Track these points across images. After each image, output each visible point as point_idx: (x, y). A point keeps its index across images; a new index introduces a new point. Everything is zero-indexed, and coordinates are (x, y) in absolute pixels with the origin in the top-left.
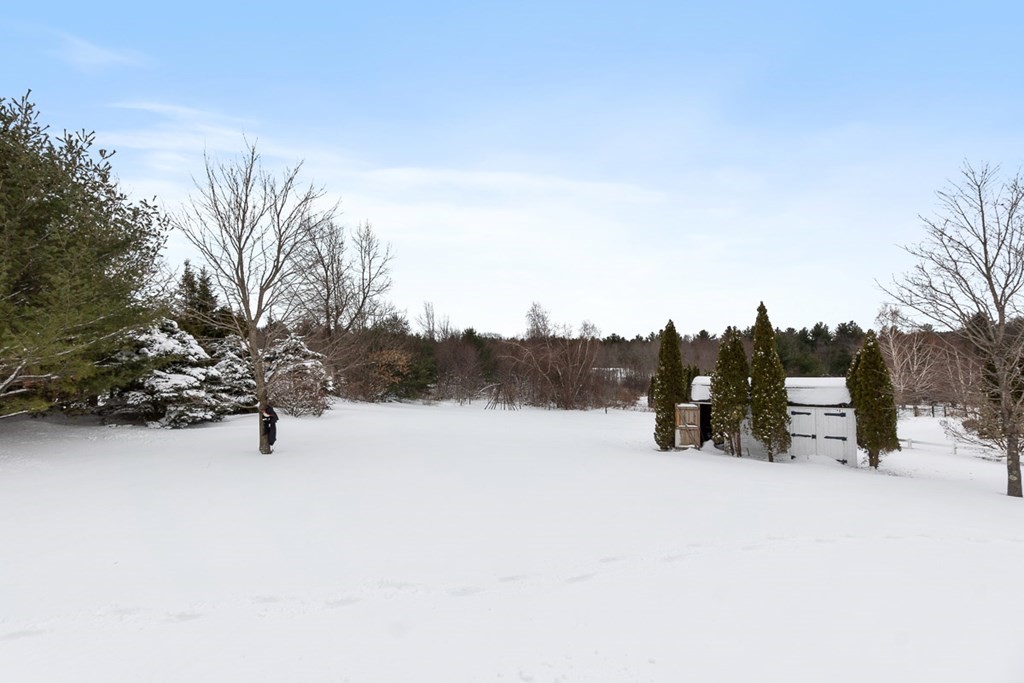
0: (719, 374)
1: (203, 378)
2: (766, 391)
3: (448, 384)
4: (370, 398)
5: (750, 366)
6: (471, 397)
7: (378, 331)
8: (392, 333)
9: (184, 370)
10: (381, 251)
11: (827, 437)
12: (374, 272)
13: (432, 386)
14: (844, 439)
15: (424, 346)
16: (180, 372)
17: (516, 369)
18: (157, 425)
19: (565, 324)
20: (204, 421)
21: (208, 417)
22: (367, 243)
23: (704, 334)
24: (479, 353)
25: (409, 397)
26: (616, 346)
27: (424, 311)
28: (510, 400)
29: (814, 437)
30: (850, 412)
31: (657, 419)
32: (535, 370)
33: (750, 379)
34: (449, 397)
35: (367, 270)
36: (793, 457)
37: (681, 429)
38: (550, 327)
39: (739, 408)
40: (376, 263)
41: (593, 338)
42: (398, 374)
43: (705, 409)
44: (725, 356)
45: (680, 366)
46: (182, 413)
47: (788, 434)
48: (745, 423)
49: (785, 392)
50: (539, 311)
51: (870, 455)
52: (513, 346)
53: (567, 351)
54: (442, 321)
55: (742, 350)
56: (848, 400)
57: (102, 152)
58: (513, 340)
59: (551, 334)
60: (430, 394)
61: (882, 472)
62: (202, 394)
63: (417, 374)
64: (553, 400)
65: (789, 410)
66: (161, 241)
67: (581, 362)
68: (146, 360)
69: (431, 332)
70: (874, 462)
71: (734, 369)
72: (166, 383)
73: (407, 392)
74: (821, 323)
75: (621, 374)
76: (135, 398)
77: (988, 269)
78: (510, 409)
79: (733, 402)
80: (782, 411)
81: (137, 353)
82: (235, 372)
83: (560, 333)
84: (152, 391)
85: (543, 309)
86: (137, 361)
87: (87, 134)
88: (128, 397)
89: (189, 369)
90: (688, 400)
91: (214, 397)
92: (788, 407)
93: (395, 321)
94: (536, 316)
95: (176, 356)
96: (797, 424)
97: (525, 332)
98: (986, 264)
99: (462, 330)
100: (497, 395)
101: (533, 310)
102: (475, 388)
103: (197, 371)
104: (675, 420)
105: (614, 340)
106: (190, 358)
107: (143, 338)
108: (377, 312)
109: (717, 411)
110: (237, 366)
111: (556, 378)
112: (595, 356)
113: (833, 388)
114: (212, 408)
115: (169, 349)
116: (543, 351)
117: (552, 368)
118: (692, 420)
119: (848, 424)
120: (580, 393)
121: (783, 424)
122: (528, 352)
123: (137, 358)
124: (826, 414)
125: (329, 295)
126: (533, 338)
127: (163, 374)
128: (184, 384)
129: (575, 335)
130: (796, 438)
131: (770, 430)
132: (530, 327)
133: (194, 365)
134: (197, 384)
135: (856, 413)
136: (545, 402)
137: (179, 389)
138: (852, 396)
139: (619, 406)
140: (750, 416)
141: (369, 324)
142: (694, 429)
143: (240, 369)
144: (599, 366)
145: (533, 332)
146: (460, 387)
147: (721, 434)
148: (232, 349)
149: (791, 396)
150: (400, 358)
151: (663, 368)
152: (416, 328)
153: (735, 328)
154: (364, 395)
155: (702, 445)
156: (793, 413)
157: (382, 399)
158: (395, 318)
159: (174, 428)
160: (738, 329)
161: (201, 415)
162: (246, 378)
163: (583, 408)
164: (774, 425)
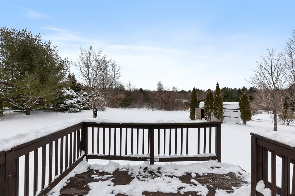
0: (206, 101)
1: (77, 101)
2: (218, 105)
3: (135, 104)
4: (115, 107)
5: (214, 99)
6: (142, 107)
7: (117, 89)
8: (120, 89)
9: (72, 99)
10: (118, 67)
11: (233, 117)
12: (116, 73)
13: (131, 104)
14: (237, 118)
15: (129, 93)
16: (71, 99)
17: (154, 100)
18: (67, 112)
19: (168, 87)
20: (77, 111)
21: (78, 111)
22: (114, 65)
24: (144, 95)
25: (125, 107)
26: (183, 93)
27: (129, 83)
28: (152, 108)
29: (230, 117)
30: (239, 111)
31: (190, 112)
32: (160, 100)
33: (214, 102)
34: (136, 107)
35: (114, 72)
36: (224, 122)
37: (196, 115)
38: (164, 88)
39: (211, 109)
40: (116, 70)
41: (177, 91)
42: (122, 101)
43: (202, 110)
44: (208, 96)
45: (197, 99)
46: (72, 110)
47: (223, 116)
48: (212, 113)
49: (223, 106)
50: (160, 83)
51: (244, 122)
52: (153, 93)
53: (169, 95)
54: (133, 86)
55: (212, 95)
56: (239, 108)
57: (54, 46)
58: (153, 91)
59: (164, 90)
60: (130, 106)
61: (247, 126)
62: (77, 105)
63: (127, 101)
64: (164, 108)
65: (224, 110)
66: (68, 68)
67: (172, 98)
68: (64, 97)
69: (130, 89)
70: (245, 123)
71: (210, 100)
72: (69, 102)
73: (124, 105)
75: (184, 101)
76: (62, 106)
77: (272, 75)
78: (152, 110)
79: (209, 108)
80: (222, 110)
81: (61, 95)
82: (83, 100)
83: (167, 90)
84: (65, 104)
85: (162, 83)
86: (62, 97)
87: (50, 42)
88: (60, 106)
89: (73, 99)
90: (198, 108)
91: (79, 106)
92: (223, 110)
93: (121, 86)
94: (160, 85)
95: (71, 96)
96: (225, 114)
97: (157, 89)
98: (271, 74)
99: (139, 89)
100: (149, 107)
101: (159, 83)
102: (143, 105)
103: (75, 99)
104: (195, 113)
105: (183, 92)
106: (74, 96)
107: (63, 91)
108: (116, 84)
109: (205, 110)
110: (83, 98)
111: (165, 102)
112: (177, 96)
113: (236, 105)
114: (79, 108)
115: (69, 94)
116: (162, 95)
117: (164, 99)
118: (199, 113)
119: (239, 114)
120: (172, 107)
121: (222, 114)
122: (157, 95)
123: (61, 96)
124: (233, 111)
125: (104, 79)
126: (159, 91)
127: (68, 100)
128: (73, 102)
129: (171, 90)
130: (225, 117)
131: (218, 115)
132: (158, 88)
133: (74, 98)
134: (76, 102)
135: (241, 111)
136: (162, 109)
137: (72, 104)
138: (240, 107)
139: (183, 110)
140: (214, 112)
141: (114, 87)
142: (200, 115)
143: (84, 99)
144: (178, 99)
145: (159, 89)
146: (139, 104)
147: (206, 116)
148: (82, 94)
149: (224, 107)
150: (123, 96)
151: (192, 99)
152: (127, 88)
153: (210, 89)
154: (113, 106)
155: (201, 119)
156: (225, 111)
157: (118, 107)
158: (121, 85)
159: (71, 113)
161: (77, 110)
162: (86, 101)
163: (173, 110)
164: (219, 114)
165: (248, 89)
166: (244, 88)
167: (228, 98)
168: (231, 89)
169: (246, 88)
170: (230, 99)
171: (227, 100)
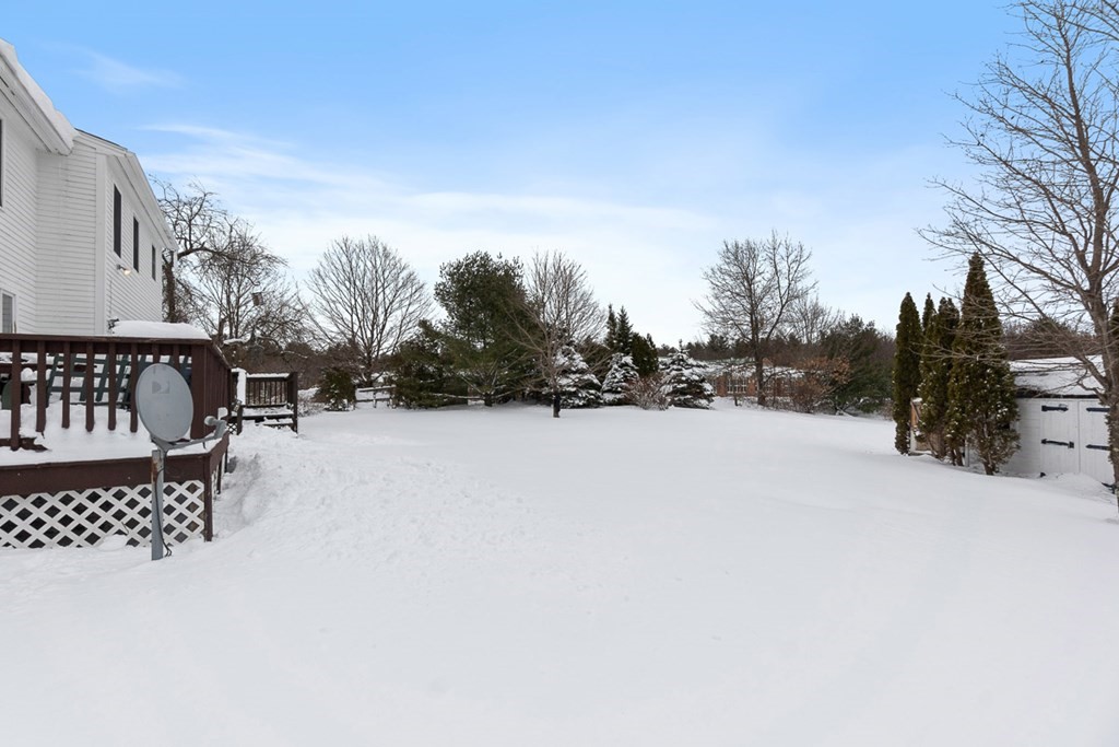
11: (1089, 446)
29: (1071, 445)
36: (1043, 475)
96: (1049, 426)
104: (910, 419)
124: (1089, 410)
156: (1045, 409)
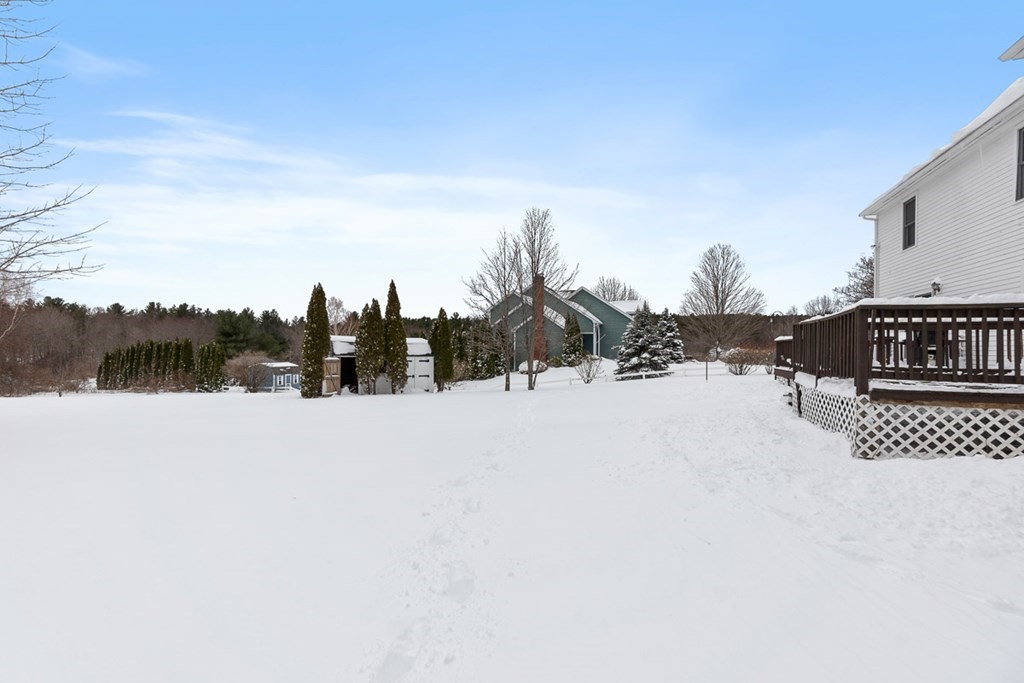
14: (429, 377)
23: (117, 308)
29: (414, 377)
37: (327, 379)
39: (381, 357)
43: (346, 361)
51: (439, 385)
74: (248, 309)
79: (375, 354)
90: (331, 354)
104: (323, 372)
109: (362, 361)
118: (335, 371)
119: (430, 366)
135: (433, 359)
138: (433, 349)
142: (336, 378)
153: (158, 304)
155: (341, 391)
160: (162, 306)
165: (258, 314)
166: (245, 311)
167: (235, 341)
168: (207, 311)
169: (252, 313)
170: (242, 341)
171: (233, 344)
